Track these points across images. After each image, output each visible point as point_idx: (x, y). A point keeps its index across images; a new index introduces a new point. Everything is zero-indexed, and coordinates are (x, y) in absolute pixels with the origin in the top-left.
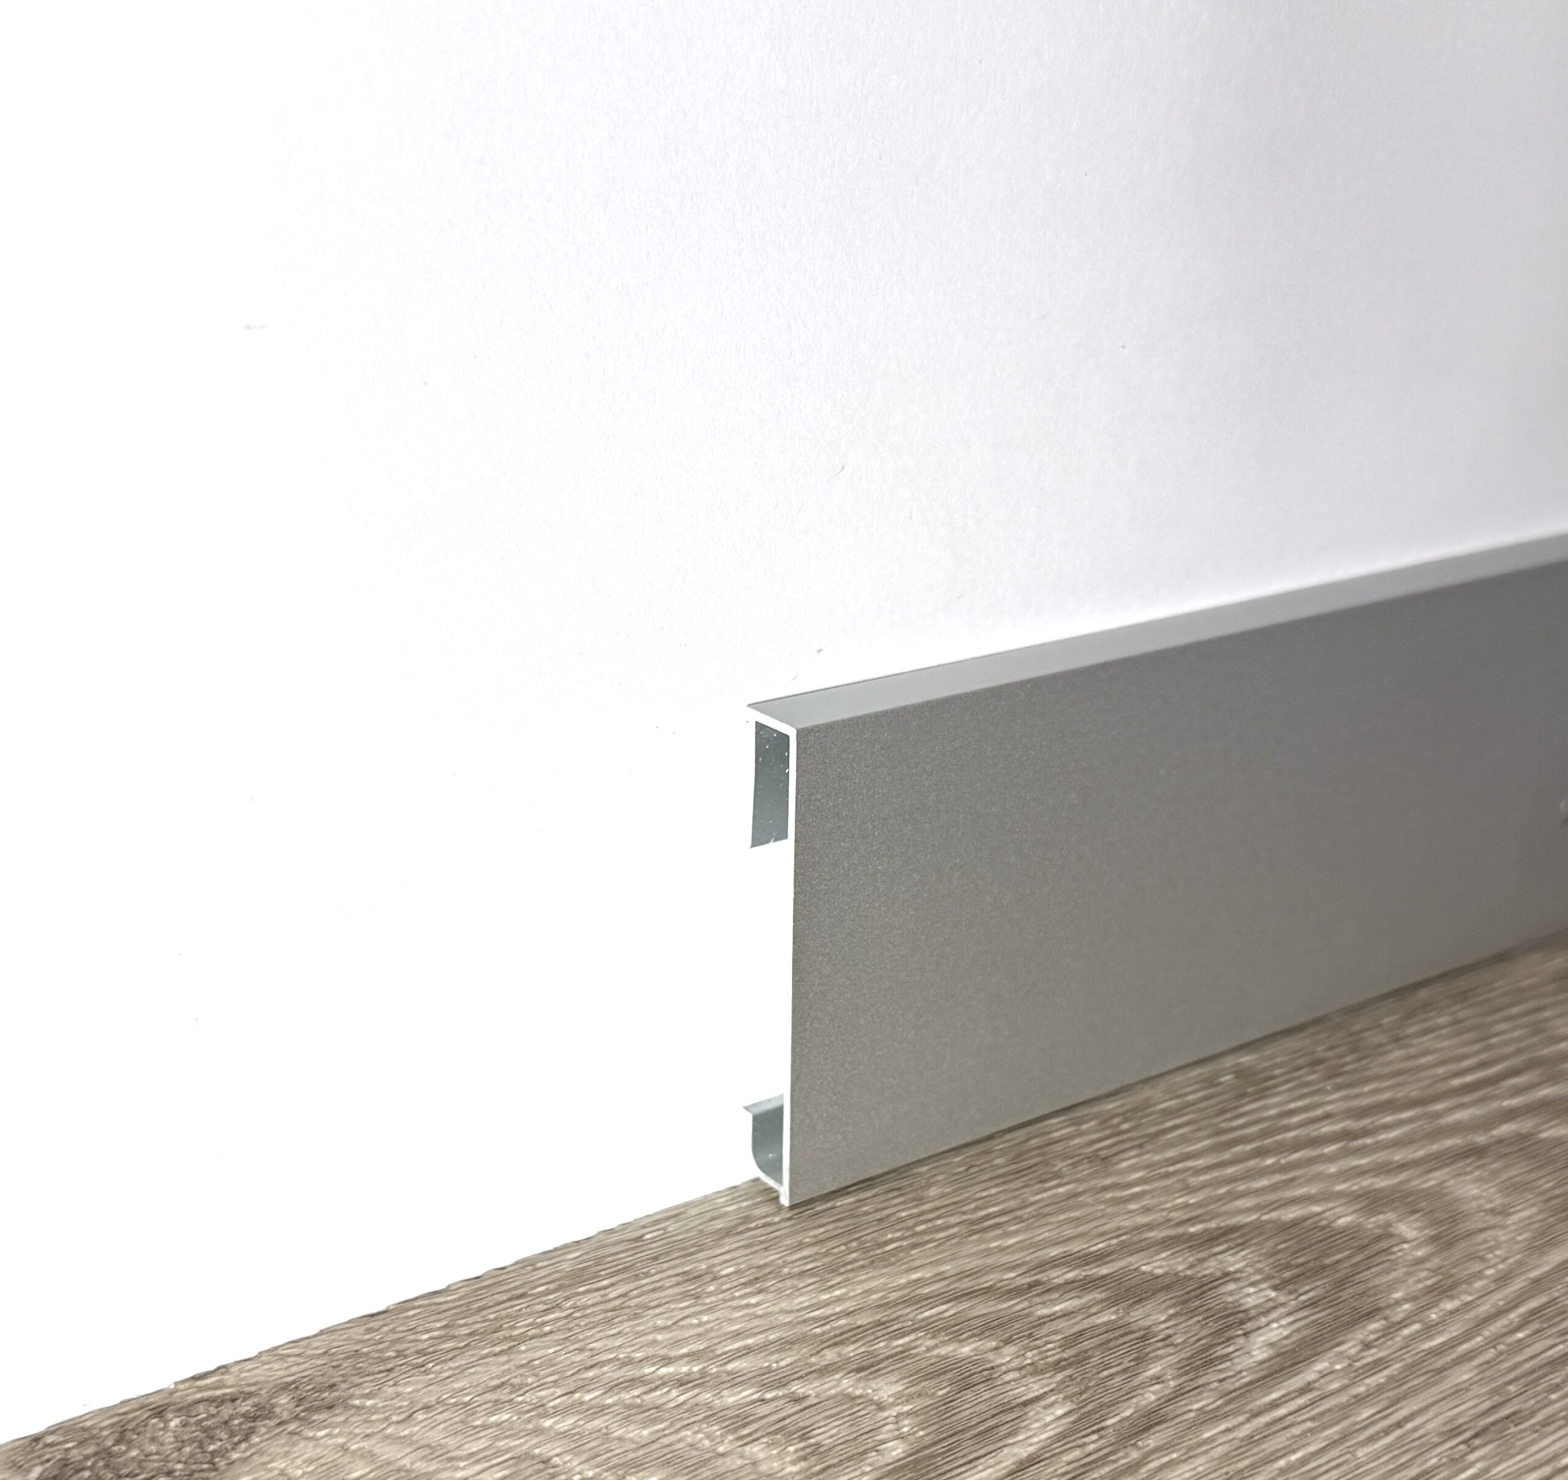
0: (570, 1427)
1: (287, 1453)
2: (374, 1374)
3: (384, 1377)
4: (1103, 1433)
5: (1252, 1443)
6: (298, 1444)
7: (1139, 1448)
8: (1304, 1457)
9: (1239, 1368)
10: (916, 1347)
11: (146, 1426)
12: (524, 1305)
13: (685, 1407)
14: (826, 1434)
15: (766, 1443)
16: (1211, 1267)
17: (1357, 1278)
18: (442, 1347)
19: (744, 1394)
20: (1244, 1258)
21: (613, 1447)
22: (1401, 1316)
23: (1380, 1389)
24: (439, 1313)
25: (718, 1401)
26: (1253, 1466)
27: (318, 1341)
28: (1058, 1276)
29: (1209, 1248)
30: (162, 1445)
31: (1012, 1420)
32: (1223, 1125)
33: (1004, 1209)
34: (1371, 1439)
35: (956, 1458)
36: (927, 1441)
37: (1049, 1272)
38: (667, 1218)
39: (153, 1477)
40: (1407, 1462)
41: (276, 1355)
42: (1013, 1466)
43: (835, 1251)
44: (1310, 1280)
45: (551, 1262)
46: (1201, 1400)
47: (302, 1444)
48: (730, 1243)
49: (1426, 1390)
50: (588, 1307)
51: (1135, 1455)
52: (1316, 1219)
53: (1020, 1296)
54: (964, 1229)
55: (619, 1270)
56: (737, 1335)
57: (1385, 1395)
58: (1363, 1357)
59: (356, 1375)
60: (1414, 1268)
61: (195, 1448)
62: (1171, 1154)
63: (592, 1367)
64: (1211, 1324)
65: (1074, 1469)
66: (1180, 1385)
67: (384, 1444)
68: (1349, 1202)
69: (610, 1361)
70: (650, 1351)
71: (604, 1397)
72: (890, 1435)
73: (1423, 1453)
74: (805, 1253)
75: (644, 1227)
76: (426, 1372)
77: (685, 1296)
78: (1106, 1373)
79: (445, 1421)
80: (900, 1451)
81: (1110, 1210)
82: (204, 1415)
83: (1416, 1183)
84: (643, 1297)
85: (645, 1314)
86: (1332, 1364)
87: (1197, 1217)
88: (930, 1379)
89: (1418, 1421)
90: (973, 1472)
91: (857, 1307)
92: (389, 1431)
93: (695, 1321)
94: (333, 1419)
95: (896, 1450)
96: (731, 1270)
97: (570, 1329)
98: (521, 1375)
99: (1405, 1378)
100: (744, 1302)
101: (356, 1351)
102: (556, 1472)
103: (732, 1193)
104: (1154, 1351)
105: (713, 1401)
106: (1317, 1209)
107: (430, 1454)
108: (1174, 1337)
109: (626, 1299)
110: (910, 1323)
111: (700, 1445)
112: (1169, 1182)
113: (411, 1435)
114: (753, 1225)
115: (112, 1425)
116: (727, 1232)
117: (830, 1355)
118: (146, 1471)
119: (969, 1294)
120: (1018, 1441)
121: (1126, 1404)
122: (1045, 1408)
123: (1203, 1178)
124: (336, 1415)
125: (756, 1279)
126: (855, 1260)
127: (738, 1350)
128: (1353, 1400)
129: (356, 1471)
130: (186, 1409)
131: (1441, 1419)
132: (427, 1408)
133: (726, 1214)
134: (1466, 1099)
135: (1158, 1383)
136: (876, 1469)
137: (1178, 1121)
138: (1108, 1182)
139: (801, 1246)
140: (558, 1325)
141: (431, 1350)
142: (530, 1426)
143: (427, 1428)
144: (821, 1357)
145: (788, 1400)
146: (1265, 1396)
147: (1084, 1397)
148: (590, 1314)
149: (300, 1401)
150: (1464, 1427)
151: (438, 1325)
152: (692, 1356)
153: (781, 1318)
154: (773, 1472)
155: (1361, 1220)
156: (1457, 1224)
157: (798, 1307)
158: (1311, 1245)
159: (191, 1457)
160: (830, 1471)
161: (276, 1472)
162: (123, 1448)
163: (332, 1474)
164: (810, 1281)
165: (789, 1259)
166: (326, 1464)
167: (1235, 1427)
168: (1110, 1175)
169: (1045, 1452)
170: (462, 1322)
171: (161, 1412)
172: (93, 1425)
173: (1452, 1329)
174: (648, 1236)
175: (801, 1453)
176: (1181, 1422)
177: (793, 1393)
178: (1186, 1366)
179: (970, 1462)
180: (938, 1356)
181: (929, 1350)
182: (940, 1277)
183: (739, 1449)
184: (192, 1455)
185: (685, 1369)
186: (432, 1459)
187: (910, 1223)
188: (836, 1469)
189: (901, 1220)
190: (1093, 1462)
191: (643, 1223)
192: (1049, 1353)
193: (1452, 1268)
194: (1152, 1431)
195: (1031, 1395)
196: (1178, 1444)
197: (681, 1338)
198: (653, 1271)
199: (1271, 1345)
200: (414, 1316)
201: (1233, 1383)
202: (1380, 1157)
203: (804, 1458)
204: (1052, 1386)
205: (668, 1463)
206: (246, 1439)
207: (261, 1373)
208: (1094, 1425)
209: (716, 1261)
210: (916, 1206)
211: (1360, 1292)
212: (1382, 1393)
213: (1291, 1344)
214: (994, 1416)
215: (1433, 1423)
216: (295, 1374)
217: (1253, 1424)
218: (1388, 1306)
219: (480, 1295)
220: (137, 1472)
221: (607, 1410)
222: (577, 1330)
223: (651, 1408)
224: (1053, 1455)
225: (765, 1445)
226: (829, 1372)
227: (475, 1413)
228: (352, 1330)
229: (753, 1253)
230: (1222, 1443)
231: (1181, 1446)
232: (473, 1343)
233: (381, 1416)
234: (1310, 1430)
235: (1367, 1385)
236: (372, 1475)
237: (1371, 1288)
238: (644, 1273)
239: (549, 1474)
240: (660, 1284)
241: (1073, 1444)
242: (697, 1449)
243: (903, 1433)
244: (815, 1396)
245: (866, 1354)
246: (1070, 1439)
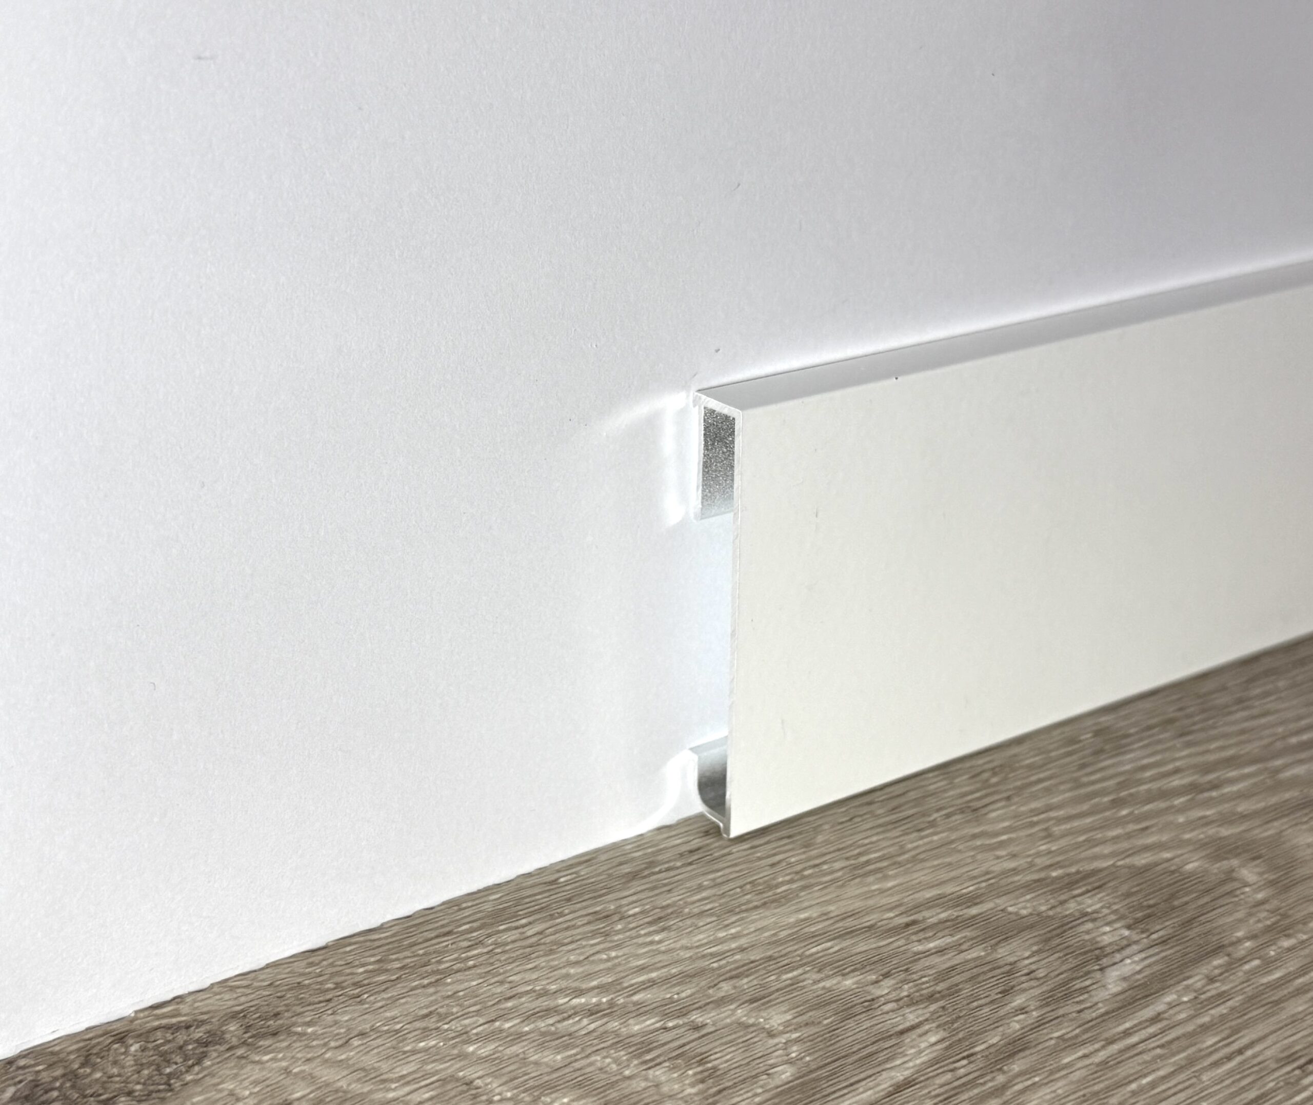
0: (491, 1052)
1: (236, 1075)
2: (314, 1005)
3: (324, 1007)
4: (972, 1059)
5: (1107, 1068)
6: (246, 1067)
7: (1004, 1073)
8: (1153, 1081)
9: (1095, 999)
10: (803, 981)
11: (108, 1050)
12: (450, 942)
14: (722, 1060)
15: (668, 1067)
16: (1071, 910)
17: (1202, 920)
18: (377, 980)
19: (648, 1022)
20: (1100, 900)
21: (529, 1071)
22: (1243, 953)
23: (1223, 1018)
24: (373, 949)
25: (623, 1030)
26: (1108, 1089)
27: (262, 974)
28: (933, 916)
29: (1069, 891)
30: (123, 1067)
31: (890, 1047)
32: (1085, 780)
33: (884, 855)
34: (1216, 1064)
35: (839, 1082)
36: (814, 1066)
37: (925, 913)
38: (580, 863)
39: (115, 1096)
40: (1247, 1086)
41: (226, 987)
42: (891, 1089)
43: (731, 894)
44: (1160, 920)
45: (475, 903)
46: (1061, 1029)
47: (249, 1067)
48: (636, 886)
49: (1264, 1021)
50: (507, 944)
51: (1001, 1079)
52: (1168, 865)
53: (898, 936)
54: (846, 874)
55: (535, 911)
56: (642, 969)
57: (1227, 1025)
58: (1208, 991)
59: (299, 1004)
60: (1255, 910)
61: (153, 1071)
62: (1034, 805)
63: (510, 998)
64: (1070, 961)
65: (946, 1092)
66: (1041, 1016)
67: (323, 1067)
68: (1195, 851)
69: (527, 993)
70: (564, 984)
71: (521, 1025)
72: (778, 1062)
73: (1262, 1077)
74: (704, 895)
75: (558, 871)
76: (361, 1003)
77: (594, 934)
78: (975, 1004)
79: (378, 1047)
80: (788, 1074)
81: (979, 857)
82: (161, 1042)
83: (1257, 831)
84: (557, 935)
85: (560, 950)
86: (1179, 996)
87: (1058, 863)
88: (817, 1009)
89: (1257, 1048)
90: (854, 1093)
91: (752, 944)
92: (327, 1056)
93: (605, 957)
94: (278, 1044)
95: (786, 1073)
96: (637, 910)
97: (492, 964)
98: (447, 1005)
99: (1245, 1010)
100: (649, 939)
101: (299, 983)
102: (478, 1094)
103: (638, 841)
104: (1018, 985)
105: (620, 1029)
106: (1167, 855)
107: (365, 1076)
108: (1036, 972)
109: (541, 936)
110: (799, 958)
111: (608, 1069)
112: (1033, 831)
113: (348, 1059)
114: (657, 869)
115: (78, 1050)
116: (634, 876)
117: (726, 988)
118: (109, 1091)
119: (851, 933)
120: (895, 1066)
121: (993, 1033)
122: (920, 1036)
123: (1065, 828)
124: (279, 1042)
125: (660, 918)
126: (749, 902)
127: (643, 983)
128: (1198, 1030)
129: (298, 1092)
130: (145, 1035)
131: (1278, 1048)
132: (362, 1034)
133: (633, 859)
134: (1303, 755)
135: (1023, 1014)
136: (766, 1092)
137: (1042, 776)
138: (980, 831)
139: (701, 888)
140: (479, 961)
141: (366, 982)
142: (455, 1052)
143: (363, 1053)
144: (719, 989)
145: (689, 1028)
146: (1119, 1025)
147: (955, 1025)
148: (511, 950)
149: (248, 1028)
150: (1300, 1054)
151: (373, 959)
152: (602, 989)
153: (682, 954)
154: (672, 1093)
155: (1207, 866)
156: (1295, 869)
157: (698, 944)
158: (1163, 889)
159: (148, 1079)
160: (725, 1093)
161: (226, 1093)
162: (88, 1070)
163: (276, 1094)
164: (709, 920)
165: (689, 900)
166: (271, 1085)
167: (1092, 1053)
168: (979, 825)
169: (919, 1077)
170: (394, 957)
171: (122, 1039)
172: (61, 1050)
173: (1288, 965)
174: (562, 880)
175: (699, 1077)
176: (1042, 1050)
177: (692, 1022)
178: (1048, 998)
179: (852, 1085)
180: (824, 988)
181: (816, 982)
182: (825, 917)
183: (644, 1072)
184: (150, 1077)
185: (594, 1000)
186: (366, 1081)
187: (799, 868)
188: (731, 1091)
189: (790, 865)
190: (964, 1084)
191: (557, 868)
192: (924, 986)
193: (1290, 909)
194: (1016, 1057)
195: (908, 1024)
196: (1041, 1069)
197: (591, 972)
198: (567, 911)
199: (1125, 979)
200: (350, 951)
201: (1089, 1015)
202: (1225, 808)
203: (702, 1081)
204: (928, 1016)
205: (579, 1085)
206: (199, 1062)
207: (211, 1004)
208: (964, 1051)
209: (624, 902)
210: (806, 853)
211: (1206, 931)
212: (1225, 1024)
213: (1143, 978)
214: (874, 1043)
215: (1270, 1050)
216: (243, 1004)
217: (1107, 1052)
218: (1232, 944)
219: (411, 932)
220: (101, 1092)
221: (524, 1038)
222: (498, 964)
223: (564, 1036)
224: (927, 1079)
225: (667, 1069)
226: (725, 1003)
227: (406, 1039)
228: (296, 963)
229: (657, 895)
230: (1079, 1069)
231: (1043, 1071)
232: (404, 976)
233: (322, 1042)
234: (1160, 1057)
235: (1212, 1015)
236: (311, 1096)
237: (1216, 928)
238: (558, 913)
239: (472, 1095)
240: (573, 923)
241: (946, 1068)
242: (606, 1072)
243: (792, 1058)
244: (713, 1025)
245: (758, 986)
246: (942, 1064)
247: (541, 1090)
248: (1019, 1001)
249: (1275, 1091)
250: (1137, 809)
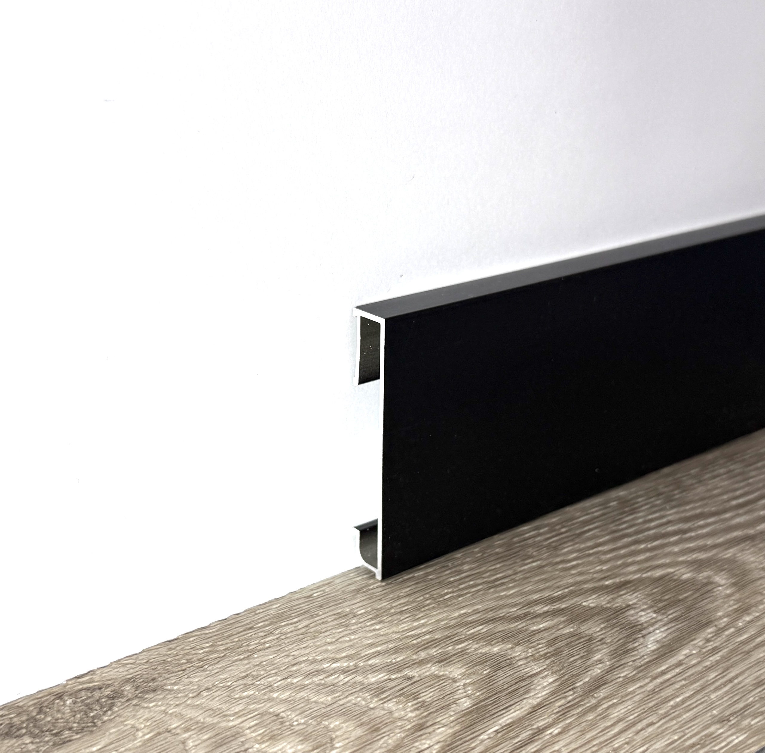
0: (288, 697)
1: (134, 716)
2: (176, 672)
3: (182, 673)
4: (575, 690)
5: (654, 693)
6: (139, 711)
7: (595, 698)
8: (683, 699)
9: (642, 654)
10: (468, 649)
11: (53, 704)
12: (253, 633)
13: (349, 684)
14: (427, 696)
15: (396, 701)
16: (619, 603)
17: (697, 606)
18: (212, 656)
19: (380, 676)
20: (636, 597)
21: (313, 707)
22: (723, 625)
23: (718, 663)
24: (207, 639)
25: (366, 681)
26: (657, 704)
27: (141, 656)
28: (540, 609)
29: (618, 592)
30: (64, 714)
31: (526, 685)
32: (615, 528)
33: (504, 576)
34: (717, 689)
35: (499, 706)
36: (481, 698)
37: (535, 607)
38: (324, 585)
39: (61, 731)
40: (738, 700)
41: (120, 664)
42: (530, 709)
43: (418, 600)
44: (673, 607)
45: (265, 610)
46: (624, 671)
47: (142, 711)
48: (360, 597)
49: (742, 662)
50: (288, 633)
51: (594, 701)
52: (671, 575)
53: (521, 620)
54: (485, 586)
55: (302, 613)
56: (371, 645)
57: (721, 666)
58: (707, 647)
59: (166, 673)
60: (726, 600)
61: (83, 715)
62: (589, 544)
63: (294, 665)
64: (624, 632)
65: (563, 709)
66: (612, 664)
67: (187, 709)
68: (687, 566)
69: (304, 661)
70: (325, 656)
71: (304, 680)
72: (462, 695)
73: (745, 695)
74: (402, 601)
75: (312, 590)
76: (204, 670)
77: (340, 625)
78: (572, 659)
79: (219, 696)
80: (468, 703)
81: (561, 574)
82: (85, 697)
83: (720, 555)
84: (317, 627)
85: (320, 636)
86: (691, 651)
87: (608, 576)
88: (479, 665)
89: (740, 679)
90: (509, 713)
91: (434, 629)
92: (188, 702)
93: (348, 639)
94: (157, 697)
95: (466, 703)
96: (363, 611)
97: (280, 645)
98: (257, 670)
99: (729, 657)
100: (373, 628)
101: (164, 660)
102: (283, 721)
103: (357, 571)
104: (596, 647)
105: (363, 680)
106: (671, 570)
107: (214, 713)
108: (606, 639)
109: (307, 628)
110: (464, 636)
112: (591, 559)
113: (201, 704)
114: (371, 587)
115: (35, 704)
116: (358, 592)
117: (423, 655)
118: (57, 728)
119: (493, 620)
120: (530, 697)
121: (586, 675)
122: (542, 678)
123: (609, 556)
124: (158, 695)
125: (377, 615)
126: (429, 604)
127: (373, 653)
128: (704, 669)
129: (174, 724)
130: (75, 694)
131: (752, 677)
132: (207, 689)
133: (356, 582)
134: (741, 511)
135: (601, 663)
136: (457, 713)
137: (591, 527)
138: (558, 559)
139: (399, 598)
140: (273, 643)
141: (205, 658)
142: (266, 697)
143: (210, 700)
144: (418, 655)
145: (404, 678)
146: (659, 668)
147: (562, 672)
148: (291, 636)
149: (137, 688)
151: (207, 645)
152: (349, 657)
153: (393, 635)
154: (401, 717)
155: (695, 575)
156: (745, 576)
157: (402, 630)
158: (671, 589)
159: (81, 720)
160: (432, 715)
161: (130, 726)
162: (43, 716)
163: (161, 726)
164: (407, 616)
165: (394, 605)
166: (157, 721)
167: (645, 685)
168: (558, 556)
169: (546, 701)
170: (220, 643)
171: (60, 697)
172: (23, 705)
173: (750, 631)
174: (315, 595)
175: (415, 706)
176: (616, 683)
177: (406, 675)
178: (614, 654)
179: (506, 708)
180: (481, 653)
181: (476, 650)
182: (476, 612)
183: (382, 705)
184: (81, 719)
185: (346, 664)
186: (215, 716)
187: (456, 584)
188: (435, 714)
189: (451, 583)
190: (573, 705)
191: (311, 588)
192: (540, 650)
193: (746, 599)
194: (601, 688)
195: (534, 672)
196: (615, 695)
197: (341, 648)
198: (321, 613)
199: (658, 642)
200: (193, 641)
201: (640, 662)
202: (700, 542)
203: (417, 709)
204: (545, 667)
205: (344, 714)
206: (110, 708)
207: (113, 674)
208: (570, 686)
209: (354, 607)
210: (458, 575)
211: (700, 613)
212: (719, 665)
213: (668, 640)
214: (516, 683)
215: (749, 679)
216: (132, 673)
217: (654, 683)
218: (717, 620)
219: (228, 628)
220: (52, 728)
221: (306, 688)
222: (284, 645)
223: (330, 686)
224: (551, 703)
225: (395, 703)
226: (424, 663)
227: (235, 691)
228: (160, 649)
229: (373, 602)
230: (638, 694)
231: (617, 696)
232: (228, 654)
233: (183, 695)
234: (684, 685)
235: (711, 661)
236: (183, 726)
237: (705, 611)
238: (315, 614)
239: (280, 722)
240: (325, 620)
241: (561, 696)
242: (359, 706)
243: (469, 694)
244: (419, 676)
245: (442, 653)
246: (559, 694)
247: (322, 718)
248: (598, 657)
249: (754, 703)
250: (650, 544)
